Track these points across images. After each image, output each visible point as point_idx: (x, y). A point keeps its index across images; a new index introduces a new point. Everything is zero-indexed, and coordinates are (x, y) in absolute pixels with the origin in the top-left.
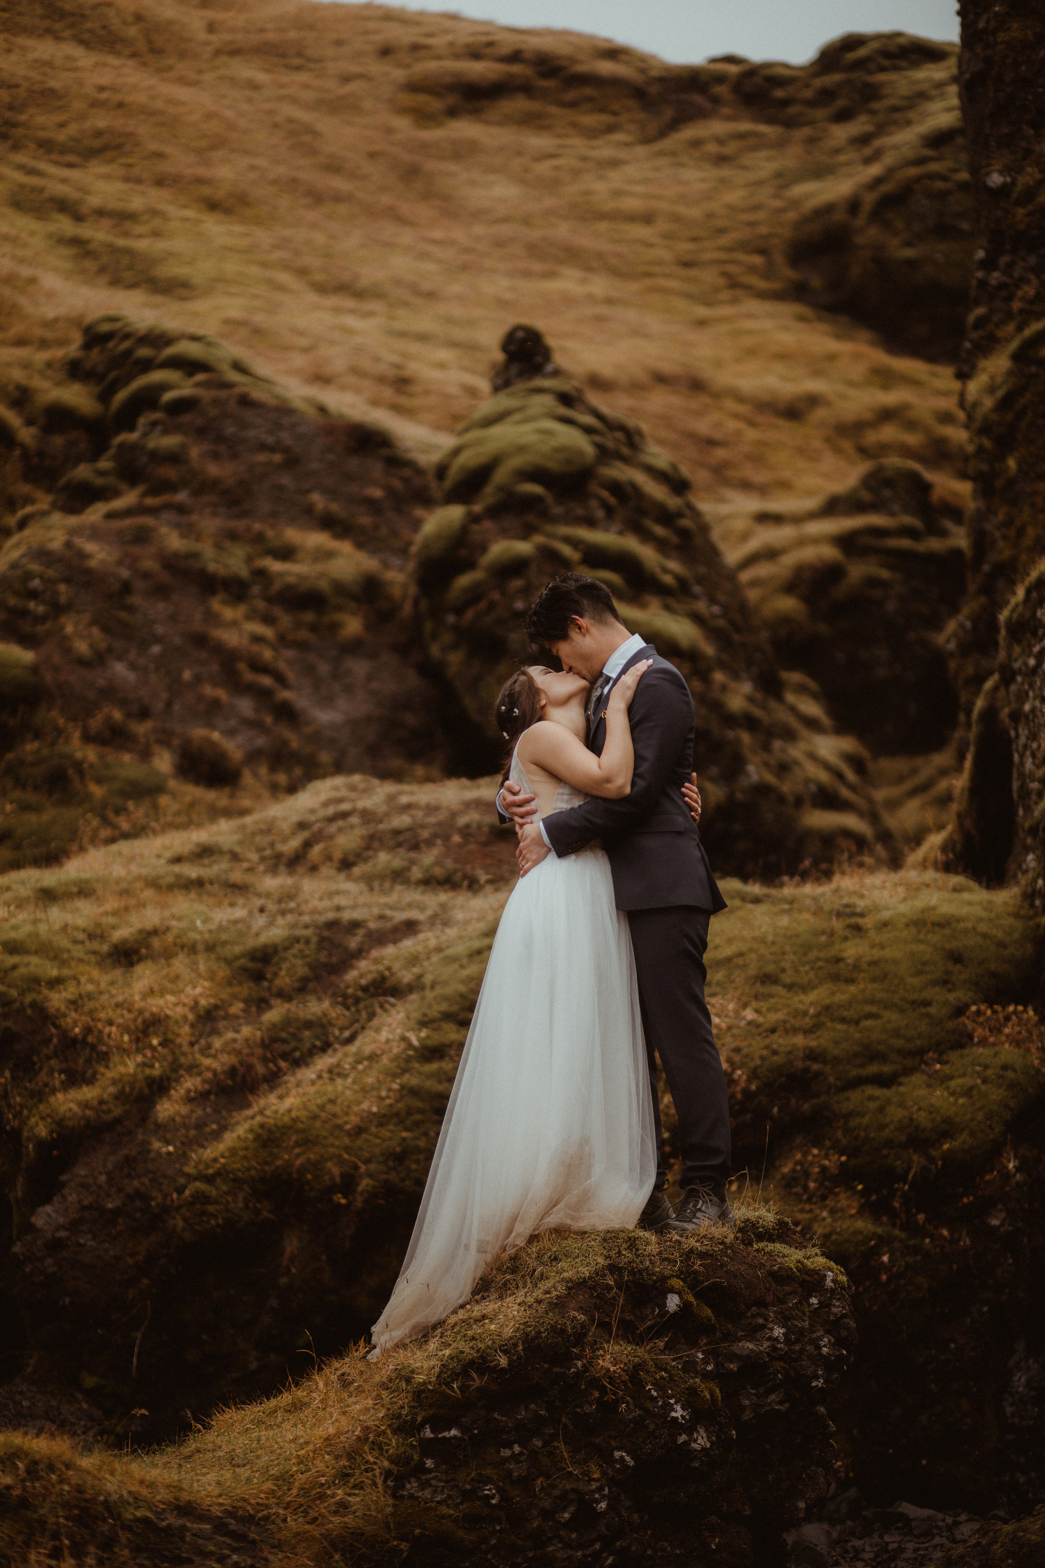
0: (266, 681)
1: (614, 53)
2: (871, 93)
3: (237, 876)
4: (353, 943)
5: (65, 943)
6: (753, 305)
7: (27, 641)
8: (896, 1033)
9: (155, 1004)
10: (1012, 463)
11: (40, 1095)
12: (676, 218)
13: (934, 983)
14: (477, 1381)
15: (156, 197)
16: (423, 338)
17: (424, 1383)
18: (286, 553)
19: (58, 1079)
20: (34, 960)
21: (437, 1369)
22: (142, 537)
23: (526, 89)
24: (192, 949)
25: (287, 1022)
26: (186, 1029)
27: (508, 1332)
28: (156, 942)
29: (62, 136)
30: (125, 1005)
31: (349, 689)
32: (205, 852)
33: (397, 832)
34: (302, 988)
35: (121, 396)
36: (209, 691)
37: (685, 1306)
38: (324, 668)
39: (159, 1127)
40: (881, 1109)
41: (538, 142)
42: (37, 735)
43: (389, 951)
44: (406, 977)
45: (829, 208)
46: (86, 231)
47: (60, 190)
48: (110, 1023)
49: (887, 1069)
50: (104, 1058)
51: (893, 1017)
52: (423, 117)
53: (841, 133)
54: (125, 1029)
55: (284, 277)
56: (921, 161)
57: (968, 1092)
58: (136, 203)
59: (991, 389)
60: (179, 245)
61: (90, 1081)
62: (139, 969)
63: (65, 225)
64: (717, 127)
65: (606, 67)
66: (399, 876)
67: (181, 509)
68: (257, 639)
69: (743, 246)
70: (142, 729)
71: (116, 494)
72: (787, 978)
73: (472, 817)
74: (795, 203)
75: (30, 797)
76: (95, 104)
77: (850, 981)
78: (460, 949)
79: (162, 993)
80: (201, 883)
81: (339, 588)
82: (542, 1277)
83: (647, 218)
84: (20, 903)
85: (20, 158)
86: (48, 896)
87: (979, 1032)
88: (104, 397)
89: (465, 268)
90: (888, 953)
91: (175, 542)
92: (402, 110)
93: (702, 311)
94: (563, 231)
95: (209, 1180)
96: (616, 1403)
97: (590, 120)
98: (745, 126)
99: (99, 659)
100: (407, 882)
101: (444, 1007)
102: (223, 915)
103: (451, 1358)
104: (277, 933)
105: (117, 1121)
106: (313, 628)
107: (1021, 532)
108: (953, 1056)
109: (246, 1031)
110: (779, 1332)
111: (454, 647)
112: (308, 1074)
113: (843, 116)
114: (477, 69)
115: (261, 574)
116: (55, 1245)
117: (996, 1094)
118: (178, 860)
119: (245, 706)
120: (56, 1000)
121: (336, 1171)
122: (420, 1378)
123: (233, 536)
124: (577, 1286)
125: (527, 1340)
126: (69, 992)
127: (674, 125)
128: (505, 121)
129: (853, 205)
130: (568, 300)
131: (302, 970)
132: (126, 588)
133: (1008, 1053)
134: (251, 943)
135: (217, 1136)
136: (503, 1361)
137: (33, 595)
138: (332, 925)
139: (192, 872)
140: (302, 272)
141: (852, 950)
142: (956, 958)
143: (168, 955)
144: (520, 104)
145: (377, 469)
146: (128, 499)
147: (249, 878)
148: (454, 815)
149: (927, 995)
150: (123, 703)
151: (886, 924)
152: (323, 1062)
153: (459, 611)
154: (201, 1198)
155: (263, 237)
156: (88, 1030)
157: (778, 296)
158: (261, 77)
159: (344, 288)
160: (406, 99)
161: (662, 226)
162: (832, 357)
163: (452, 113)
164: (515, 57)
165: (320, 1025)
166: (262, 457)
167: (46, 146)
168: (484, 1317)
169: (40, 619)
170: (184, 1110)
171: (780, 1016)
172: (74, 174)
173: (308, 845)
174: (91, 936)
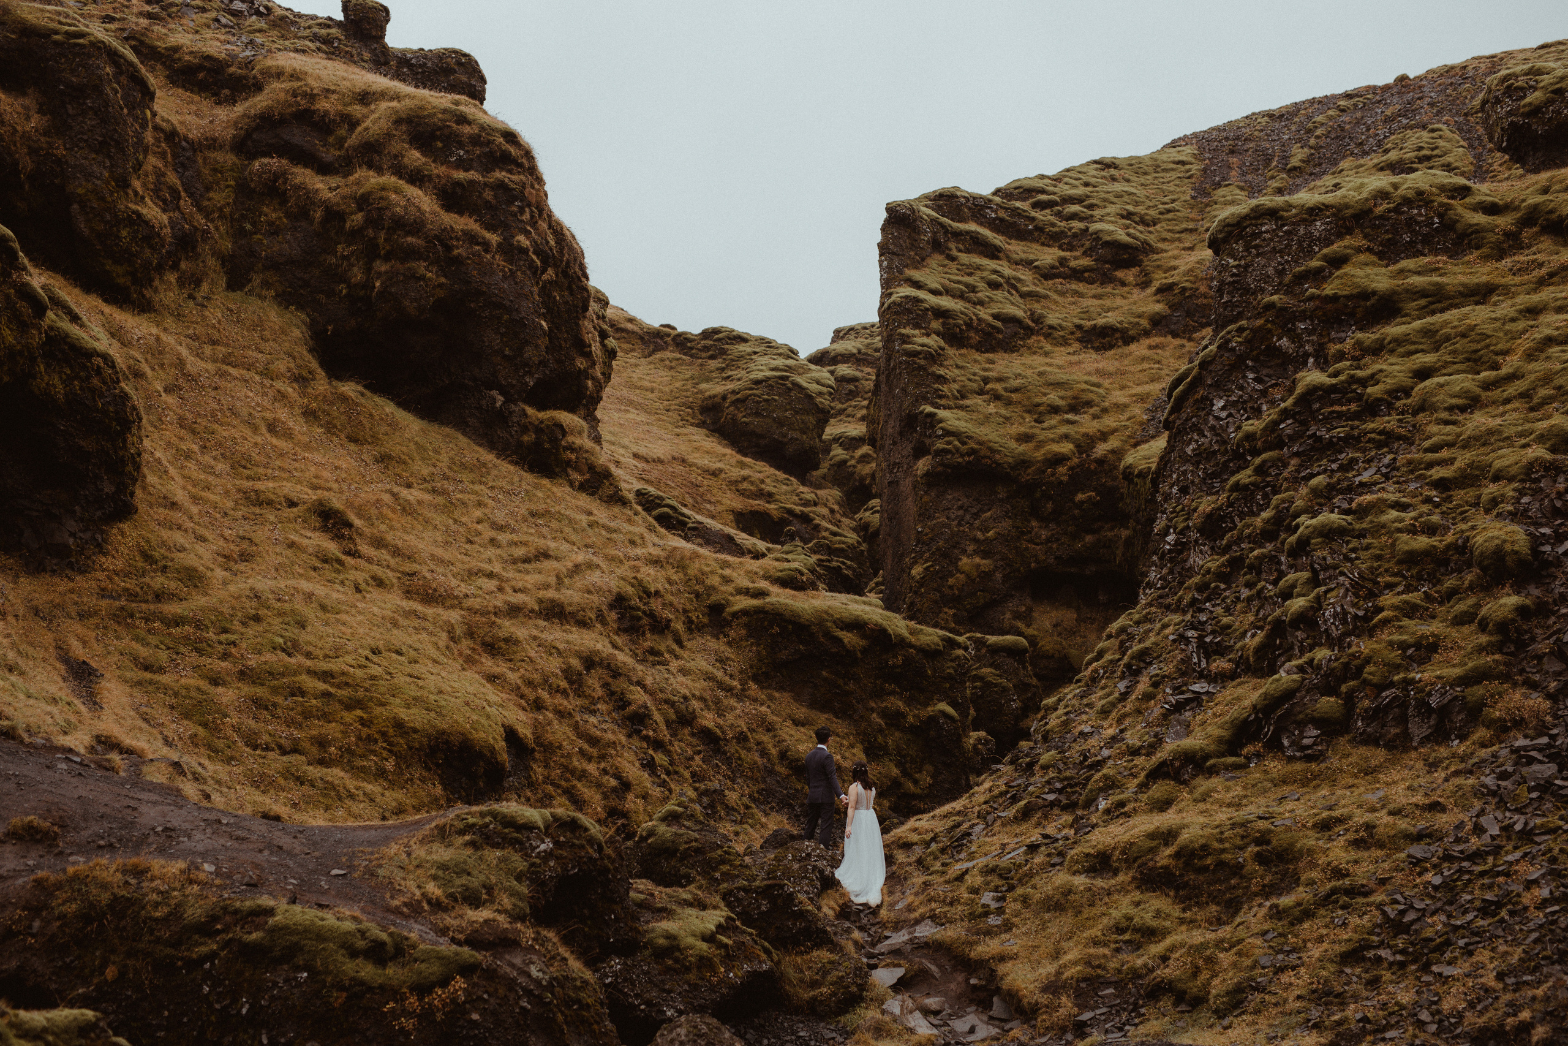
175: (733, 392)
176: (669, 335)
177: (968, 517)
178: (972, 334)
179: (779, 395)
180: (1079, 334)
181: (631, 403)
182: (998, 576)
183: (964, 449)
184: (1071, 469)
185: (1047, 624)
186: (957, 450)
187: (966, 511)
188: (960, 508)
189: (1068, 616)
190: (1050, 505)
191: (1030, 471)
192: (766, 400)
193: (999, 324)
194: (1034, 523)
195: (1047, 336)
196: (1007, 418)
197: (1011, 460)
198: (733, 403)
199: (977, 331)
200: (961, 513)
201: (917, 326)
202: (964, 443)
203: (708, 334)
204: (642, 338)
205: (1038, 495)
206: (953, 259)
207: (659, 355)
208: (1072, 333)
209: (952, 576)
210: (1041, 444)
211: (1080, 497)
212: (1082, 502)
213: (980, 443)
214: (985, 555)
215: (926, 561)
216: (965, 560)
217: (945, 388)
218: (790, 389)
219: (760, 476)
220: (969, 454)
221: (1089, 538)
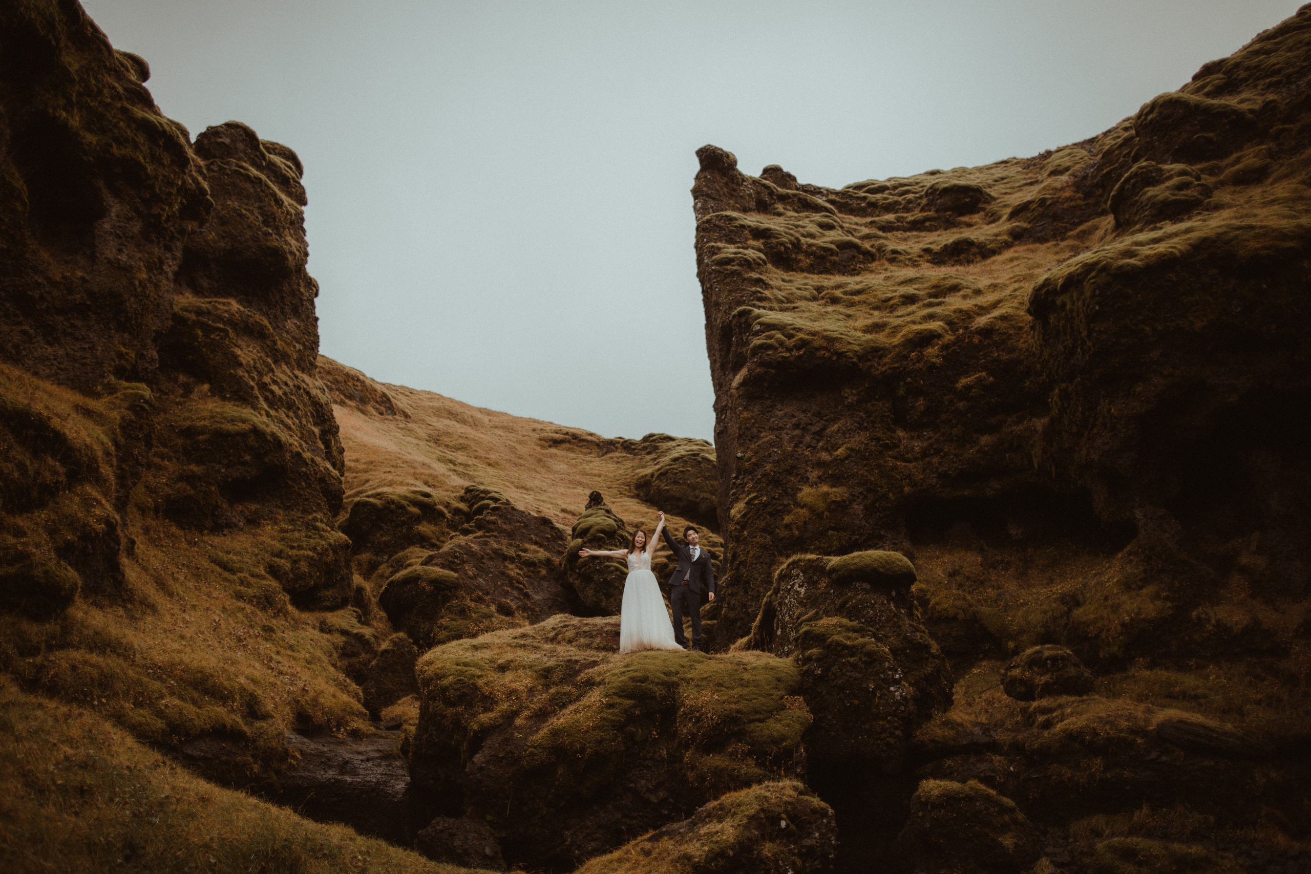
0: (521, 586)
1: (591, 435)
2: (656, 448)
3: (535, 644)
4: (577, 667)
5: (483, 664)
6: (626, 499)
7: (455, 571)
8: (763, 704)
9: (514, 685)
10: (745, 533)
11: (474, 715)
12: (606, 476)
13: (773, 688)
14: (722, 862)
15: (475, 461)
16: (543, 501)
17: (699, 862)
18: (525, 551)
19: (481, 709)
20: (473, 669)
21: (703, 857)
22: (486, 543)
23: (569, 442)
24: (524, 667)
25: (558, 693)
26: (524, 694)
27: (732, 840)
28: (512, 664)
29: (451, 444)
30: (504, 685)
31: (542, 590)
32: (524, 636)
33: (585, 632)
34: (562, 681)
35: (476, 506)
36: (505, 588)
37: (787, 825)
38: (536, 584)
39: (516, 728)
40: (761, 731)
41: (572, 455)
42: (457, 598)
43: (591, 670)
44: (598, 679)
45: (646, 475)
46: (456, 468)
47: (450, 457)
48: (498, 691)
49: (762, 717)
50: (497, 703)
51: (762, 699)
52: (543, 447)
53: (648, 457)
54: (504, 693)
55: (508, 484)
56: (670, 465)
57: (788, 725)
58: (470, 463)
59: (740, 512)
60: (480, 474)
61: (492, 711)
62: (507, 673)
63: (452, 466)
64: (617, 454)
65: (589, 438)
66: (588, 646)
67: (495, 537)
68: (518, 574)
69: (623, 484)
70: (487, 598)
71: (475, 532)
72: (726, 684)
73: (608, 628)
74: (637, 474)
75: (453, 616)
76: (460, 437)
77: (747, 687)
78: (617, 671)
79: (515, 682)
80: (524, 646)
81: (540, 561)
82: (735, 813)
83: (600, 476)
84: (467, 649)
85: (440, 449)
86: (475, 648)
87: (788, 705)
88: (470, 507)
89: (553, 485)
90: (757, 678)
91: (495, 546)
92: (538, 445)
93: (613, 500)
94: (578, 478)
95: (535, 747)
96: (770, 869)
97: (584, 451)
98: (624, 454)
99: (475, 577)
100: (591, 648)
101: (614, 690)
102: (533, 656)
103: (709, 851)
104: (551, 663)
105: (501, 725)
106: (533, 572)
107: (748, 552)
108: (781, 712)
109: (544, 695)
110: (817, 835)
111: (577, 579)
112: (566, 711)
113: (649, 453)
114: (558, 436)
115: (518, 556)
116: (481, 769)
117: (797, 726)
118: (516, 638)
119: (515, 593)
120: (480, 682)
121: (578, 746)
122: (697, 860)
123: (511, 545)
124: (751, 818)
125: (739, 843)
126: (485, 680)
127: (606, 453)
128: (563, 450)
129: (652, 475)
130: (579, 495)
131: (561, 676)
132: (483, 557)
133: (798, 713)
134: (544, 666)
135: (537, 731)
136: (731, 853)
137: (457, 557)
138: (569, 661)
139: (522, 642)
140: (512, 483)
141: (746, 676)
142: (779, 680)
143: (516, 669)
144: (567, 445)
145: (548, 530)
146: (480, 533)
147: (539, 645)
148: (602, 627)
149: (772, 691)
150: (482, 590)
151: (755, 668)
152: (571, 708)
153: (580, 569)
154: (532, 754)
155: (501, 473)
156: (491, 693)
157: (632, 497)
158: (502, 434)
159: (522, 488)
160: (539, 442)
161: (603, 478)
162: (647, 513)
163: (550, 446)
164: (567, 434)
165: (568, 694)
166: (518, 524)
167: (447, 446)
168: (717, 832)
169: (459, 564)
170: (525, 722)
171: (726, 698)
172: (454, 454)
173: (557, 635)
174: (491, 662)
175: (659, 469)
176: (618, 443)
177: (808, 438)
178: (801, 257)
179: (692, 467)
180: (927, 257)
181: (580, 484)
182: (857, 508)
183: (790, 343)
184: (945, 347)
185: (940, 573)
186: (781, 344)
187: (805, 430)
188: (796, 426)
189: (970, 561)
190: (921, 403)
191: (886, 360)
192: (682, 472)
193: (833, 247)
194: (901, 433)
195: (892, 261)
196: (849, 316)
197: (857, 348)
198: (658, 477)
199: (808, 254)
200: (797, 432)
201: (731, 241)
202: (790, 336)
203: (646, 439)
204: (598, 445)
205: (901, 392)
206: (780, 215)
207: (610, 455)
208: (920, 256)
209: (789, 512)
210: (896, 329)
211: (964, 381)
212: (968, 388)
213: (814, 334)
214: (836, 480)
215: (749, 493)
216: (807, 490)
217: (767, 293)
218: (700, 462)
219: (675, 526)
220: (797, 347)
221: (985, 440)
